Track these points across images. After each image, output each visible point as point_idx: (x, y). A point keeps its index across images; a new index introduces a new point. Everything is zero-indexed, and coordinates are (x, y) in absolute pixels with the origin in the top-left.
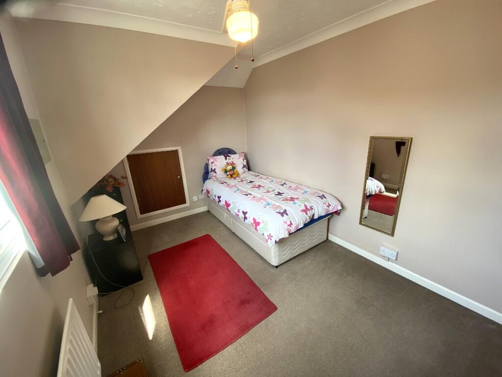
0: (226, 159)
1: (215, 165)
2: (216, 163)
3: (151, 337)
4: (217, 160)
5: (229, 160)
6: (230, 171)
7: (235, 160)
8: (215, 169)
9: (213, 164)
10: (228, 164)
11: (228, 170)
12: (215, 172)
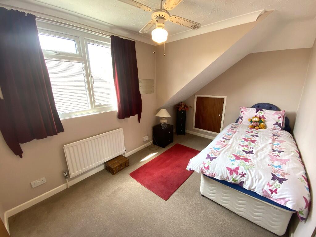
0: (257, 112)
1: (244, 114)
2: (245, 112)
3: (141, 161)
4: (247, 110)
5: (260, 114)
6: (255, 122)
7: (267, 115)
8: (242, 117)
9: (242, 113)
10: (256, 116)
11: (253, 120)
12: (242, 120)
